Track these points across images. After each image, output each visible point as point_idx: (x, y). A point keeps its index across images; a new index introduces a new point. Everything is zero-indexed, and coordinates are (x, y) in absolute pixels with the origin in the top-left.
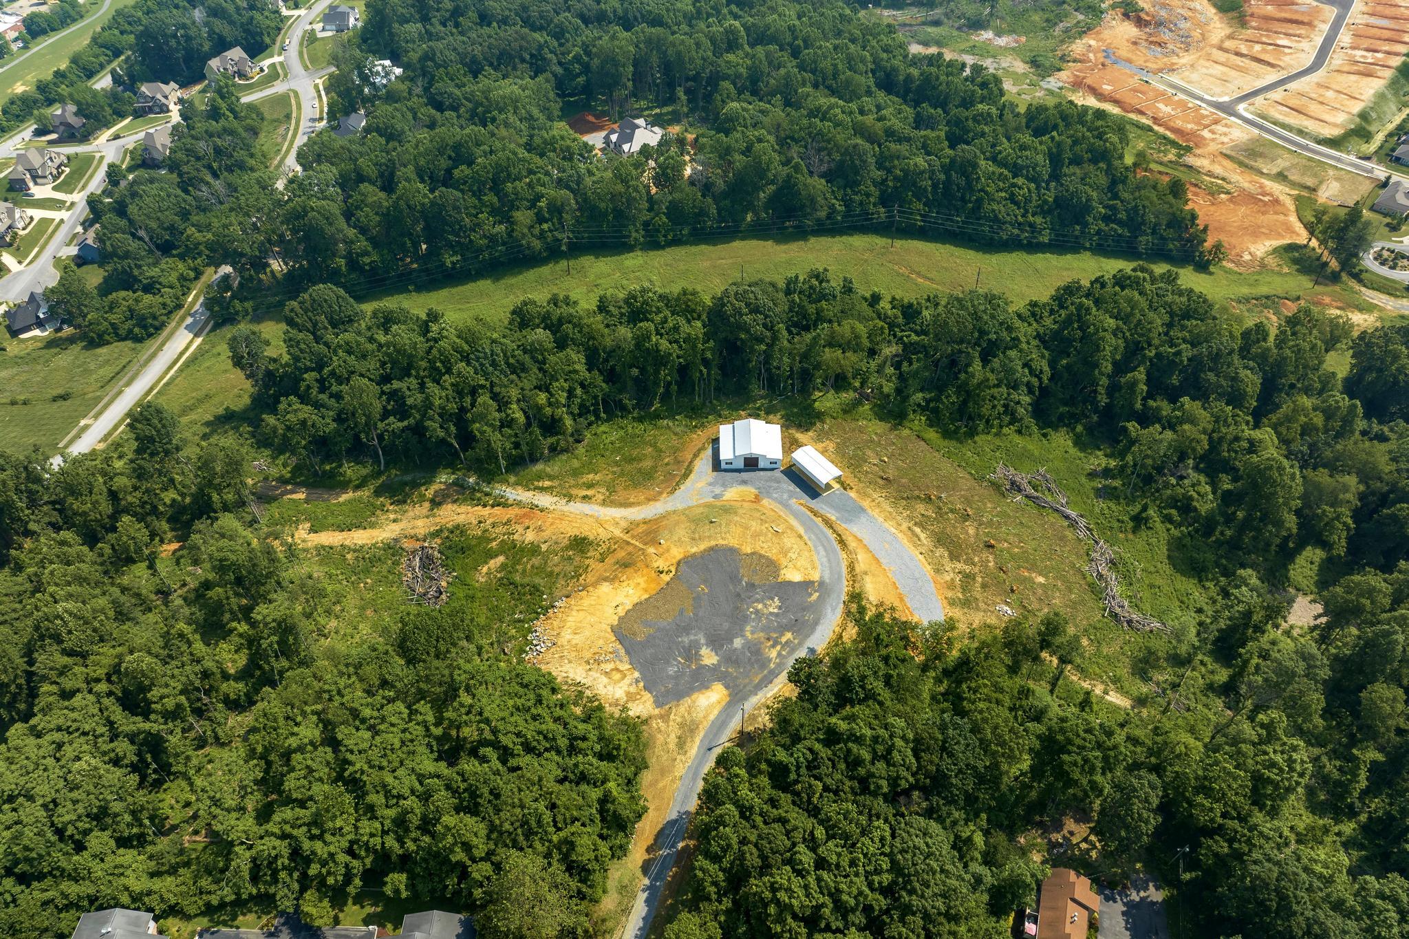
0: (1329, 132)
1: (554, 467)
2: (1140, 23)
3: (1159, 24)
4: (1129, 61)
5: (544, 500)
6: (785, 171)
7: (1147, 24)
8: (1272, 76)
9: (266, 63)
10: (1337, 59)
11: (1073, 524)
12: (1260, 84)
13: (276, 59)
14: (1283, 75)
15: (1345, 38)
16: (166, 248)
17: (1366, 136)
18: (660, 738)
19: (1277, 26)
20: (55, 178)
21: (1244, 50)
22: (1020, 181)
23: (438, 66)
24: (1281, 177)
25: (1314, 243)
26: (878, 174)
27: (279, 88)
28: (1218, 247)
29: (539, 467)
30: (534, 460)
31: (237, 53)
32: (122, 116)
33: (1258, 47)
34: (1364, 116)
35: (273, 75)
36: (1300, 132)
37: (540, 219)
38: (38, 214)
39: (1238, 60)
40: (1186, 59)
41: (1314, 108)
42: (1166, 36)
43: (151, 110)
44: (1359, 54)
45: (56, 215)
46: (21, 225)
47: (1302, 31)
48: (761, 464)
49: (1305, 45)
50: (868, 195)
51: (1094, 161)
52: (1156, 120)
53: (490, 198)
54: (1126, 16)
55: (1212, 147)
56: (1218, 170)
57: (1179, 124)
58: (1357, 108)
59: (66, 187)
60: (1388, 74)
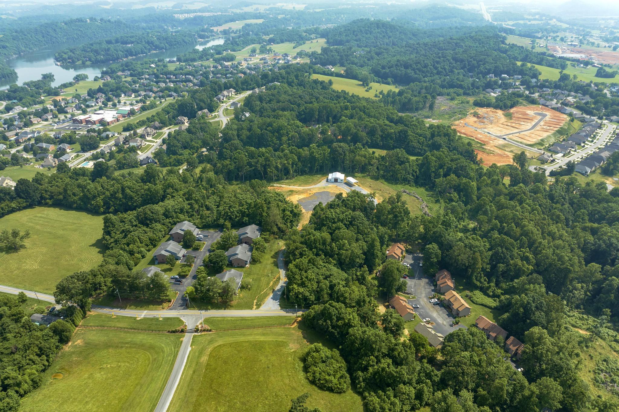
0: (529, 143)
1: (287, 181)
2: (478, 117)
3: (484, 118)
4: (472, 126)
5: (283, 186)
6: (355, 131)
7: (480, 118)
8: (517, 131)
9: (213, 114)
10: (538, 128)
11: (418, 199)
12: (512, 132)
13: (216, 113)
14: (521, 130)
15: (542, 123)
16: (185, 148)
17: (542, 145)
18: (306, 216)
19: (522, 120)
20: (153, 135)
21: (509, 124)
22: (421, 138)
23: (264, 110)
24: (512, 151)
25: (515, 164)
26: (380, 133)
27: (217, 119)
28: (481, 159)
29: (283, 181)
30: (282, 179)
31: (206, 111)
32: (171, 125)
33: (514, 124)
34: (542, 140)
35: (215, 117)
36: (521, 143)
37: (289, 140)
38: (147, 143)
39: (507, 127)
40: (491, 126)
41: (527, 138)
42: (485, 120)
43: (179, 123)
44: (545, 127)
45: (152, 144)
46: (143, 144)
47: (529, 121)
48: (339, 181)
49: (529, 124)
50: (377, 138)
51: (445, 136)
52: (476, 138)
53: (276, 134)
54: (474, 116)
55: (492, 145)
56: (492, 149)
57: (483, 139)
58: (541, 138)
59: (156, 138)
60: (553, 132)
